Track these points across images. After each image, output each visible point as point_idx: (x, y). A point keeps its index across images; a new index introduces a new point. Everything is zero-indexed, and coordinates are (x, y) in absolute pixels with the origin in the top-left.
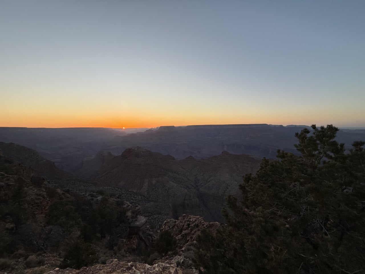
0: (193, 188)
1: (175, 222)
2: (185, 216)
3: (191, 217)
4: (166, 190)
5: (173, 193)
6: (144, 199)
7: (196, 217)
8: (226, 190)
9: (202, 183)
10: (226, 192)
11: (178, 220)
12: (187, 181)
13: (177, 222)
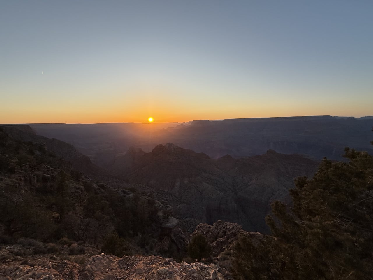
0: (230, 191)
1: (210, 227)
2: (220, 222)
3: (227, 224)
4: (200, 192)
5: (207, 196)
6: (176, 199)
7: (234, 224)
8: (271, 197)
9: (241, 187)
10: (271, 198)
11: (213, 225)
12: (223, 183)
13: (211, 227)
